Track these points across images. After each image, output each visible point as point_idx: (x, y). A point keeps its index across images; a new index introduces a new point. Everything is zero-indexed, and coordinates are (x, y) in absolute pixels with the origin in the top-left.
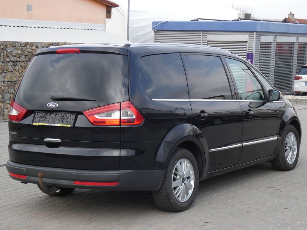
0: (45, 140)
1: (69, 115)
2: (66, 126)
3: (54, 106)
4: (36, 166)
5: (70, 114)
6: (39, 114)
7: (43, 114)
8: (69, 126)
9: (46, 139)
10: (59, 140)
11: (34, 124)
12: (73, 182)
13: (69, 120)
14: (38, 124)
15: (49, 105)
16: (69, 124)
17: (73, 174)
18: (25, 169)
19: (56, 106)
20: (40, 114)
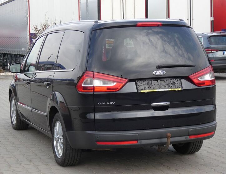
0: (152, 105)
1: (175, 81)
2: (176, 89)
3: (162, 73)
4: (145, 130)
5: (174, 79)
6: (141, 82)
7: (146, 81)
8: (180, 89)
9: (154, 104)
10: (168, 103)
11: (142, 91)
12: (188, 137)
13: (176, 85)
14: (146, 91)
15: (156, 73)
16: (179, 88)
17: (190, 130)
18: (137, 134)
19: (164, 73)
20: (143, 82)
